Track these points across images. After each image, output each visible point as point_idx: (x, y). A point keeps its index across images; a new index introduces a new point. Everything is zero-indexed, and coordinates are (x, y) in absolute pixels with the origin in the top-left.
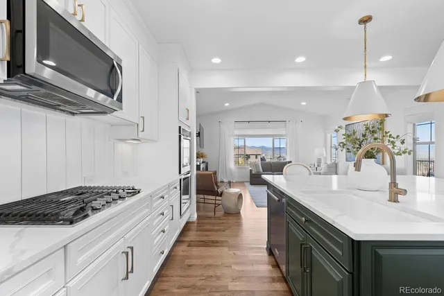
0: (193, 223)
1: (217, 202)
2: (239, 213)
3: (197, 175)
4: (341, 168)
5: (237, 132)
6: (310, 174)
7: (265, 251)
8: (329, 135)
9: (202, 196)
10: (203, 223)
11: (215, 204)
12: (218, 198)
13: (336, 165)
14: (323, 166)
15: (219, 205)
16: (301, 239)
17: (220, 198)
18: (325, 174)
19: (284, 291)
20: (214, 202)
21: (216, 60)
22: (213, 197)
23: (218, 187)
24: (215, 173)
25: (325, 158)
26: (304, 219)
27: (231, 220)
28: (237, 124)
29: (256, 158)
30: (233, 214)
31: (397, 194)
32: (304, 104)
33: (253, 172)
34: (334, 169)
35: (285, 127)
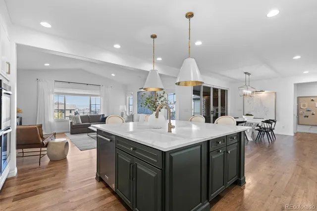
0: (13, 178)
1: (42, 153)
2: (66, 158)
3: (17, 129)
4: (135, 118)
5: (56, 90)
6: (123, 122)
7: (95, 180)
8: (128, 98)
9: (21, 151)
10: (28, 175)
11: (40, 155)
12: (43, 149)
13: (132, 116)
14: (125, 117)
15: (44, 155)
16: (128, 162)
17: (45, 149)
18: (126, 122)
19: (115, 201)
20: (39, 153)
21: (46, 25)
22: (39, 149)
23: (43, 139)
24: (40, 126)
25: (126, 112)
26: (132, 148)
27: (59, 166)
28: (57, 83)
29: (71, 112)
30: (59, 160)
31: (171, 128)
32: (113, 75)
33: (74, 124)
34: (131, 118)
35: (100, 90)
